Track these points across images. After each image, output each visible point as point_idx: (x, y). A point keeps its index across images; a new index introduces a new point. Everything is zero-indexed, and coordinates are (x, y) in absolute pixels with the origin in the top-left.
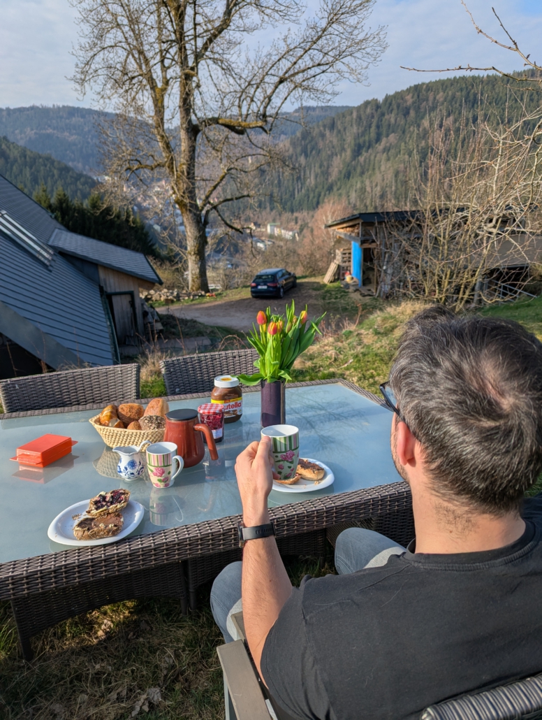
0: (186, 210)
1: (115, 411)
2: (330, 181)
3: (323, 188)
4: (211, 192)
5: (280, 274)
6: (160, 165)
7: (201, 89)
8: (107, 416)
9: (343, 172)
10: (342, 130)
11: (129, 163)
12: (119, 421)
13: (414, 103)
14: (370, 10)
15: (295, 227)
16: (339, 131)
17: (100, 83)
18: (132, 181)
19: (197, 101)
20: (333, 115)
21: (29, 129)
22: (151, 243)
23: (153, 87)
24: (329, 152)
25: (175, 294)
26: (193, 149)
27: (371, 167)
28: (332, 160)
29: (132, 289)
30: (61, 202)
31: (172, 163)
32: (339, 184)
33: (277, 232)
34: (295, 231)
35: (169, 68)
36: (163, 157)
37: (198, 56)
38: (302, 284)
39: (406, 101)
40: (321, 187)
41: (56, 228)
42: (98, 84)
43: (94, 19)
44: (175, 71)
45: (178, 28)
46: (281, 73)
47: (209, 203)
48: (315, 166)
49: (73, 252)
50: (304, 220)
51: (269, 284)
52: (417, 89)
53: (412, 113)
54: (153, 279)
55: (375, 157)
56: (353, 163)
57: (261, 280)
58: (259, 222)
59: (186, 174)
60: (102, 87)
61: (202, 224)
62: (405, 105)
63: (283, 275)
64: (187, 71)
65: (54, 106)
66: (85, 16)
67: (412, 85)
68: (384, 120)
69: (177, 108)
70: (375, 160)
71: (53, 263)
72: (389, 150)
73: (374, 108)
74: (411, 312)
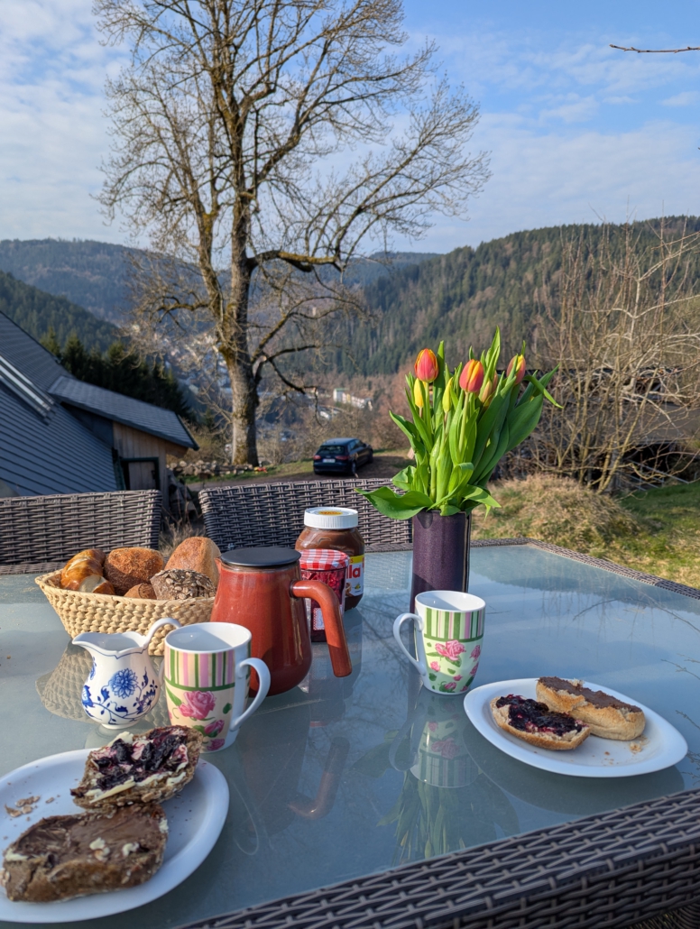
0: (234, 361)
1: (98, 562)
2: (412, 339)
3: (404, 347)
4: (267, 341)
5: (352, 445)
6: (203, 306)
7: (259, 215)
8: (77, 569)
9: (430, 329)
10: (428, 280)
11: (163, 301)
12: (105, 581)
13: (515, 252)
14: (471, 131)
15: (368, 394)
16: (424, 282)
17: (133, 204)
18: (166, 324)
19: (255, 229)
20: (418, 262)
21: (41, 265)
22: (185, 406)
23: (200, 212)
24: (412, 306)
25: (214, 466)
26: (246, 287)
27: (463, 325)
28: (415, 315)
29: (156, 455)
30: (73, 351)
31: (219, 303)
32: (423, 343)
33: (345, 398)
34: (368, 399)
35: (221, 191)
36: (207, 293)
37: (258, 178)
38: (379, 459)
39: (505, 251)
40: (401, 346)
41: (61, 375)
42: (131, 206)
43: (130, 132)
44: (229, 194)
45: (235, 142)
46: (360, 202)
47: (263, 354)
48: (394, 322)
49: (80, 404)
50: (379, 386)
51: (337, 457)
52: (518, 237)
53: (513, 265)
54: (186, 443)
55: (468, 313)
56: (442, 319)
57: (327, 452)
58: (323, 386)
59: (235, 316)
60: (135, 209)
61: (253, 381)
62: (504, 255)
63: (356, 446)
64: (243, 193)
65: (74, 239)
66: (120, 126)
67: (513, 232)
68: (479, 271)
69: (229, 236)
70: (467, 317)
71: (51, 415)
72: (485, 306)
73: (467, 256)
74: (541, 487)
